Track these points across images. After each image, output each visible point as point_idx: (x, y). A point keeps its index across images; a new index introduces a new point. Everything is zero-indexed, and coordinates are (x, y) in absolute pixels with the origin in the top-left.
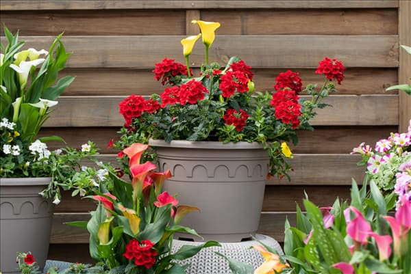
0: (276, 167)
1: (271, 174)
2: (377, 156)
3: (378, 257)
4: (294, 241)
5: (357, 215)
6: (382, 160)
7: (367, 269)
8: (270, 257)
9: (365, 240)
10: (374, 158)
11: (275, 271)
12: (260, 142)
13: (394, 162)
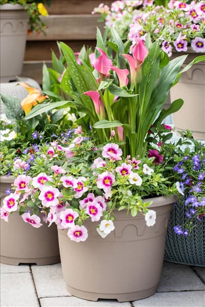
0: (34, 25)
1: (31, 30)
2: (113, 14)
3: (119, 85)
4: (51, 80)
5: (102, 54)
6: (117, 17)
7: (110, 94)
8: (33, 91)
9: (108, 73)
10: (111, 15)
11: (37, 102)
12: (21, 4)
13: (127, 18)
